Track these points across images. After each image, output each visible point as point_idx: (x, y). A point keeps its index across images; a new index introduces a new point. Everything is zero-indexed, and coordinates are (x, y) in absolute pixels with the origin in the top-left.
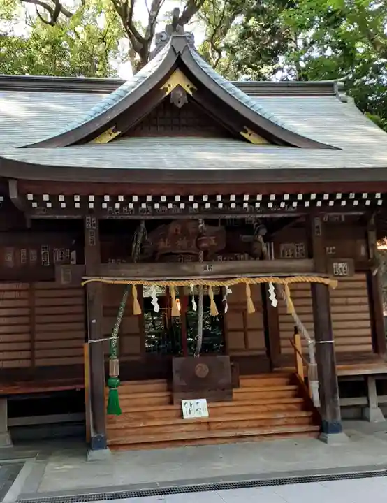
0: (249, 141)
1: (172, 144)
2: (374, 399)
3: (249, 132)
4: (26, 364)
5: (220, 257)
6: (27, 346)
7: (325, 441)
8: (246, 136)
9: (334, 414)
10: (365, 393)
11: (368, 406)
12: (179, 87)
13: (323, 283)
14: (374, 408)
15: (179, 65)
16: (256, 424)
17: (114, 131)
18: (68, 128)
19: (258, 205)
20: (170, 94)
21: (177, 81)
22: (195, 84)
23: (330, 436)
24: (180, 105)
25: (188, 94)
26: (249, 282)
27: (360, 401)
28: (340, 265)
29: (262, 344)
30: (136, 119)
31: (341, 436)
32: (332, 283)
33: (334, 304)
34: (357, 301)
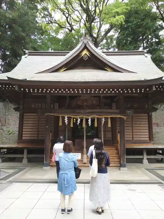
0: (107, 70)
1: (82, 72)
3: (108, 67)
4: (36, 138)
5: (98, 107)
6: (37, 133)
7: (120, 170)
8: (106, 69)
9: (124, 161)
11: (143, 159)
12: (86, 54)
15: (85, 47)
17: (65, 68)
19: (101, 92)
20: (83, 56)
21: (85, 52)
22: (91, 53)
23: (121, 168)
24: (85, 60)
25: (88, 56)
26: (96, 116)
28: (129, 112)
29: (111, 136)
30: (72, 64)
31: (126, 169)
32: (125, 118)
33: (136, 124)
34: (144, 123)
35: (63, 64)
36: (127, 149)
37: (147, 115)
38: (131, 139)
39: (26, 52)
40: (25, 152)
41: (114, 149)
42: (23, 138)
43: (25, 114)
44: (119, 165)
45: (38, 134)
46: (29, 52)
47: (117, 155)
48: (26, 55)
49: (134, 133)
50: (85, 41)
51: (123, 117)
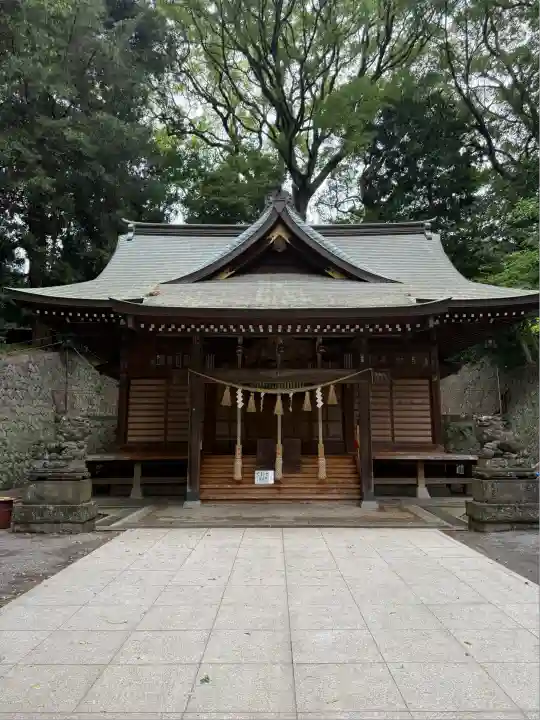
0: (331, 277)
1: (272, 280)
2: (422, 480)
3: (332, 270)
4: (162, 439)
6: (162, 426)
8: (330, 273)
9: (368, 489)
10: (414, 475)
11: (417, 485)
12: (280, 237)
14: (422, 488)
15: (280, 221)
17: (231, 270)
18: (196, 269)
20: (273, 242)
21: (279, 232)
22: (293, 236)
23: (364, 503)
24: (279, 251)
25: (286, 243)
27: (410, 481)
28: (381, 374)
29: (339, 432)
33: (400, 404)
34: (420, 401)
35: (224, 263)
36: (376, 461)
37: (427, 382)
38: (390, 439)
39: (130, 226)
40: (138, 470)
41: (348, 461)
42: (130, 439)
43: (133, 382)
44: (357, 497)
45: (166, 430)
46: (137, 226)
47: (353, 476)
48: (130, 235)
49: (396, 426)
50: (279, 207)
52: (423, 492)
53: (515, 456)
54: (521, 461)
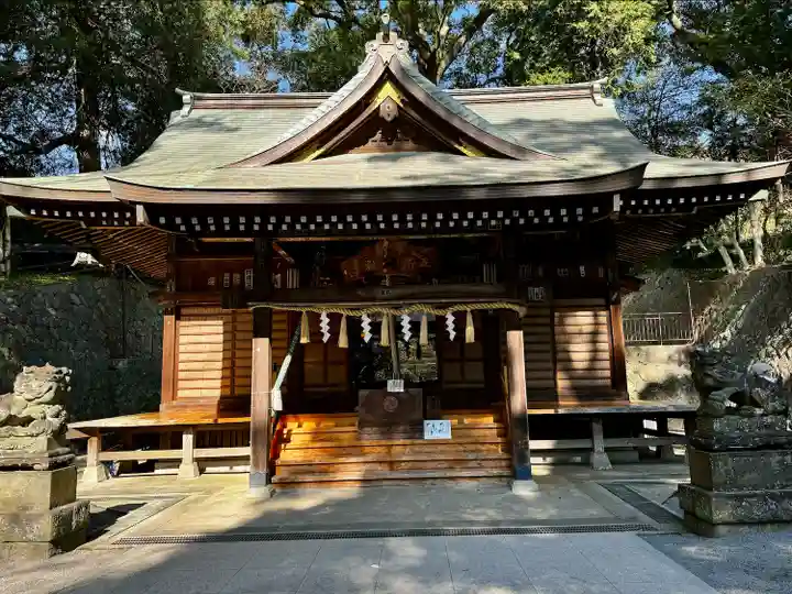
0: (462, 154)
2: (600, 444)
3: (465, 144)
5: (435, 280)
7: (510, 488)
8: (461, 149)
10: (589, 435)
11: (592, 449)
12: (389, 99)
13: (510, 310)
14: (599, 452)
15: (387, 76)
16: (446, 465)
17: (319, 148)
19: (438, 225)
20: (379, 108)
21: (388, 90)
22: (407, 97)
23: (516, 483)
24: (389, 119)
25: (398, 106)
26: (426, 310)
27: (583, 443)
28: (536, 290)
29: (480, 376)
30: (343, 134)
31: (530, 484)
32: (521, 310)
33: (565, 334)
35: (311, 135)
37: (601, 301)
38: (550, 383)
39: (185, 98)
40: (188, 439)
41: (492, 417)
42: (180, 394)
43: (184, 311)
44: (509, 472)
45: (232, 378)
46: (195, 99)
47: (499, 440)
48: (186, 109)
50: (386, 54)
51: (516, 308)
52: (600, 458)
53: (759, 411)
54: (769, 420)
